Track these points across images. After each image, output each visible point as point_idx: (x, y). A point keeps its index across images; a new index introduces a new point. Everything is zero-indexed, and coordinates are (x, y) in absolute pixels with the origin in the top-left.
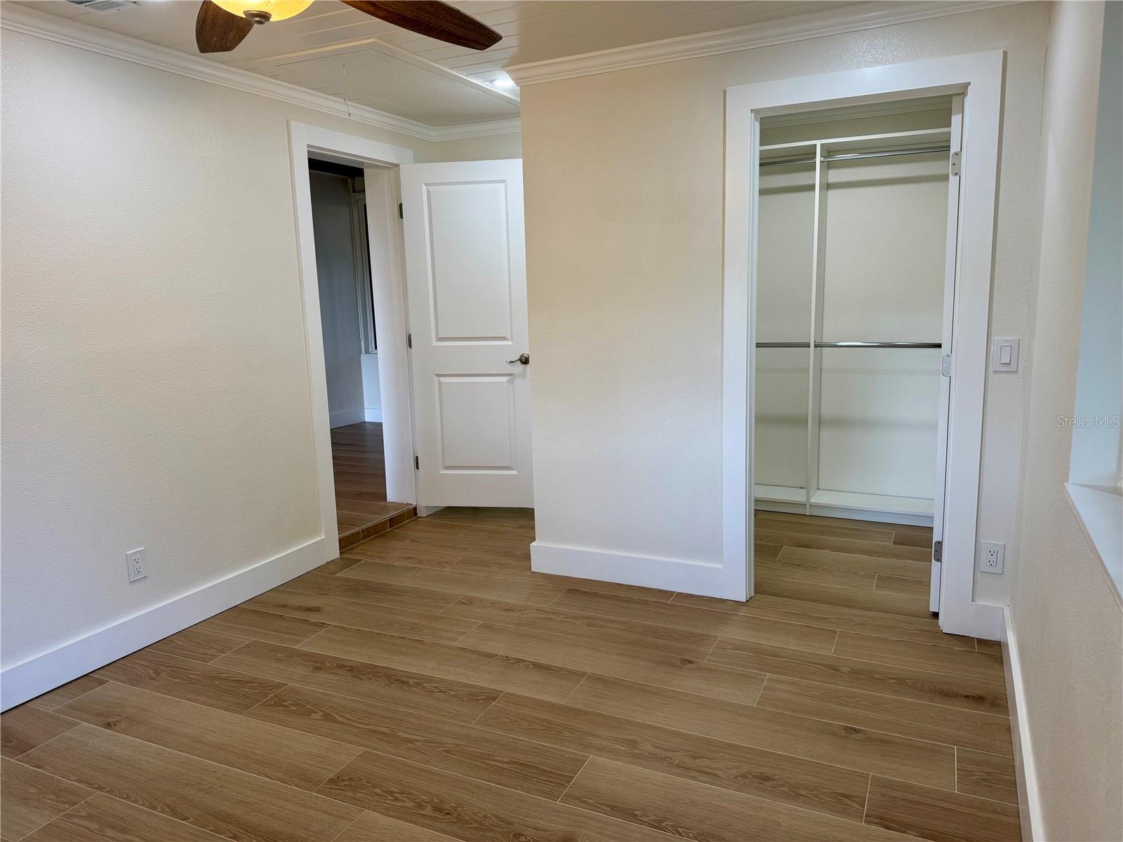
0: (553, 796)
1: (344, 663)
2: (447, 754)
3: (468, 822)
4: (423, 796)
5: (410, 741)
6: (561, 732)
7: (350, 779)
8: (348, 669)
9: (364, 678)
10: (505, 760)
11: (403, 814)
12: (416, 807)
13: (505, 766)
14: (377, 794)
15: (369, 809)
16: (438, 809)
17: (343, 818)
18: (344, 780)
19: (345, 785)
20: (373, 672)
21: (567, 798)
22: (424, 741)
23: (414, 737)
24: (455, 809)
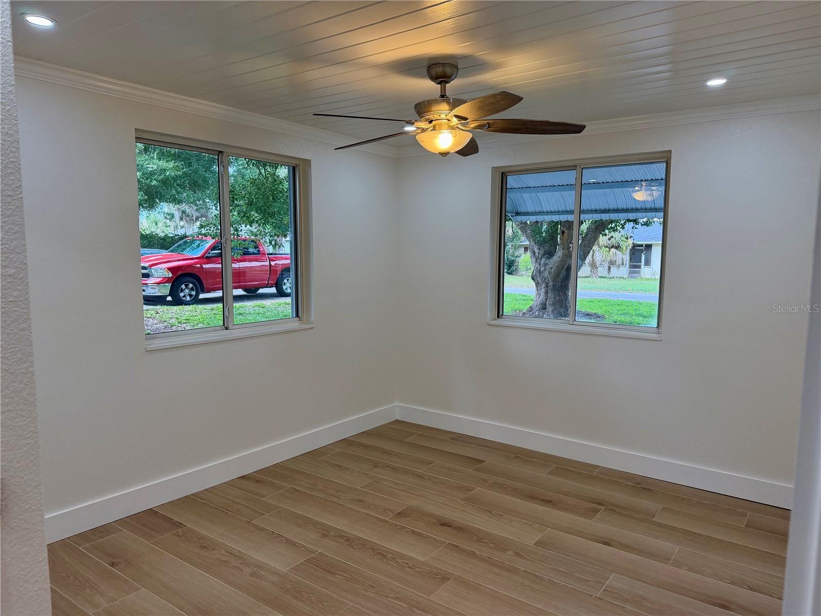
0: (321, 554)
2: (373, 585)
3: (370, 548)
4: (391, 563)
5: (397, 599)
7: (436, 579)
10: (338, 576)
11: (402, 556)
12: (396, 559)
13: (340, 572)
14: (418, 568)
15: (421, 561)
16: (385, 556)
17: (435, 558)
18: (440, 578)
19: (438, 575)
21: (313, 552)
22: (387, 597)
23: (394, 601)
24: (375, 555)
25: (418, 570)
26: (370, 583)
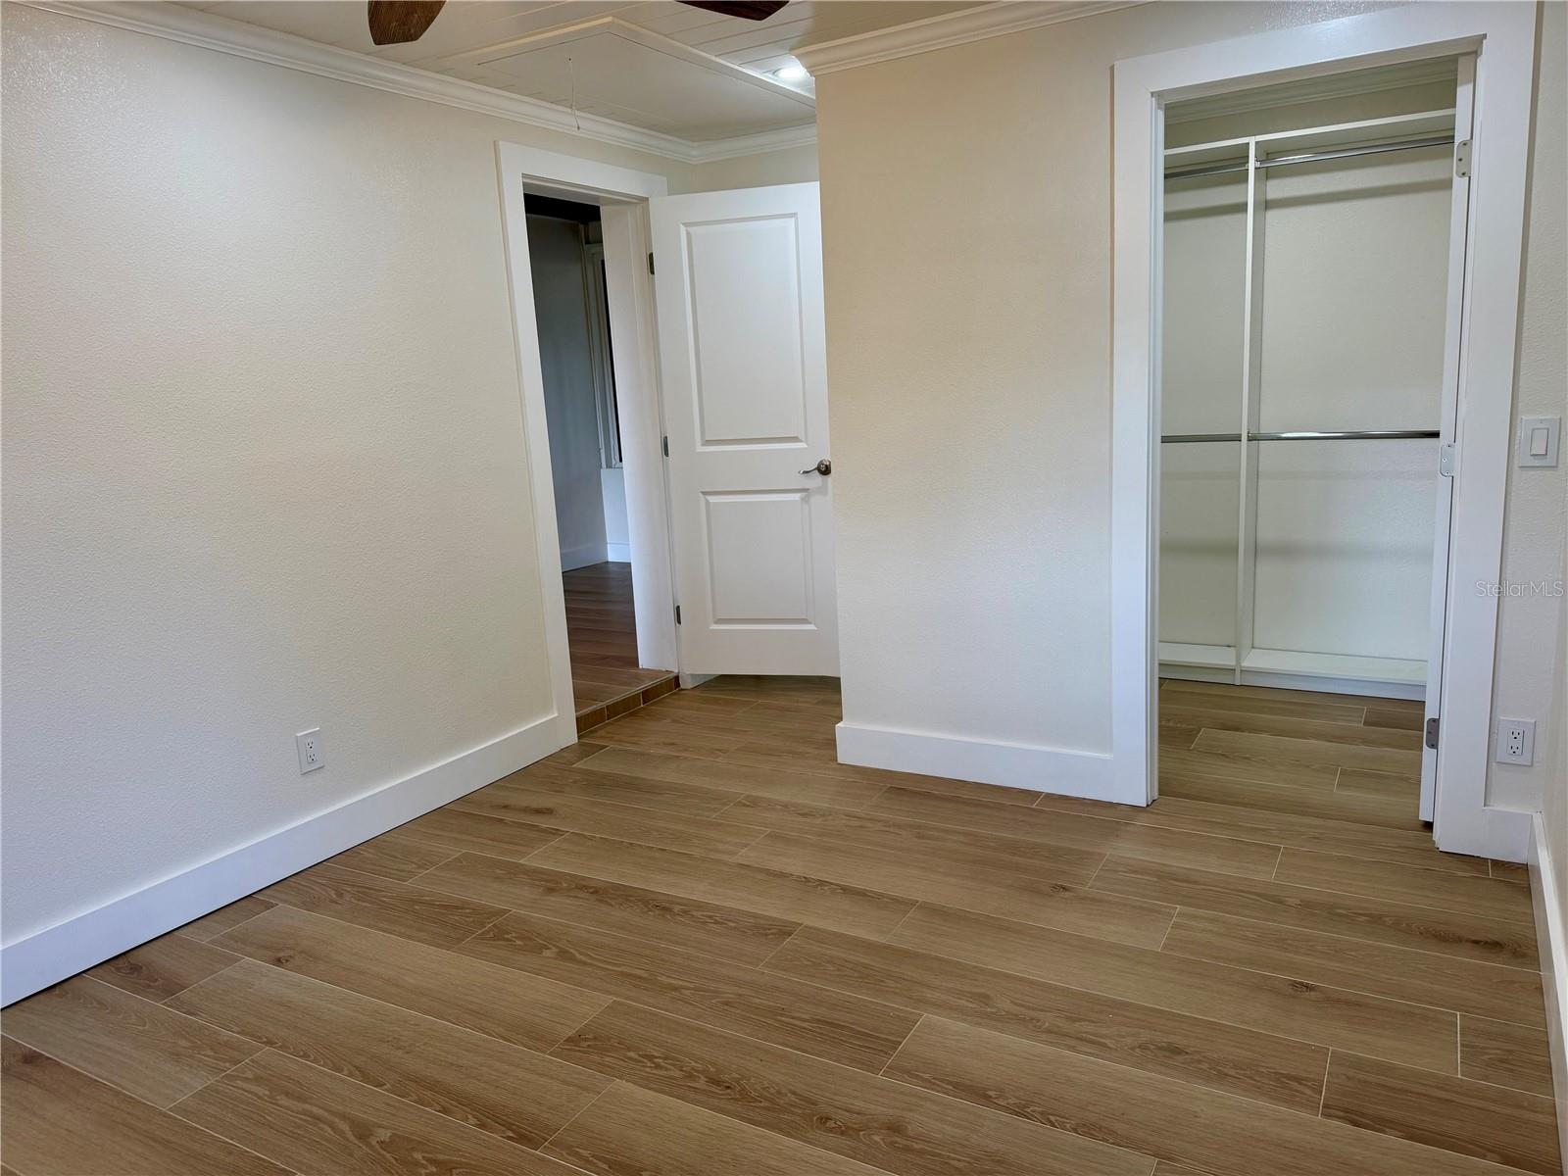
0: (872, 1068)
1: (585, 883)
2: (726, 1007)
4: (694, 1064)
5: (675, 988)
6: (882, 981)
7: (596, 1038)
8: (591, 890)
9: (613, 903)
10: (807, 1017)
11: (669, 1087)
12: (684, 1077)
13: (805, 1025)
14: (631, 1059)
15: (621, 1078)
16: (714, 1081)
17: (587, 1089)
18: (586, 1040)
19: (589, 1046)
20: (624, 895)
21: (892, 1071)
22: (695, 989)
23: (681, 983)
24: (737, 1081)
25: (632, 1054)
26: (733, 1010)
